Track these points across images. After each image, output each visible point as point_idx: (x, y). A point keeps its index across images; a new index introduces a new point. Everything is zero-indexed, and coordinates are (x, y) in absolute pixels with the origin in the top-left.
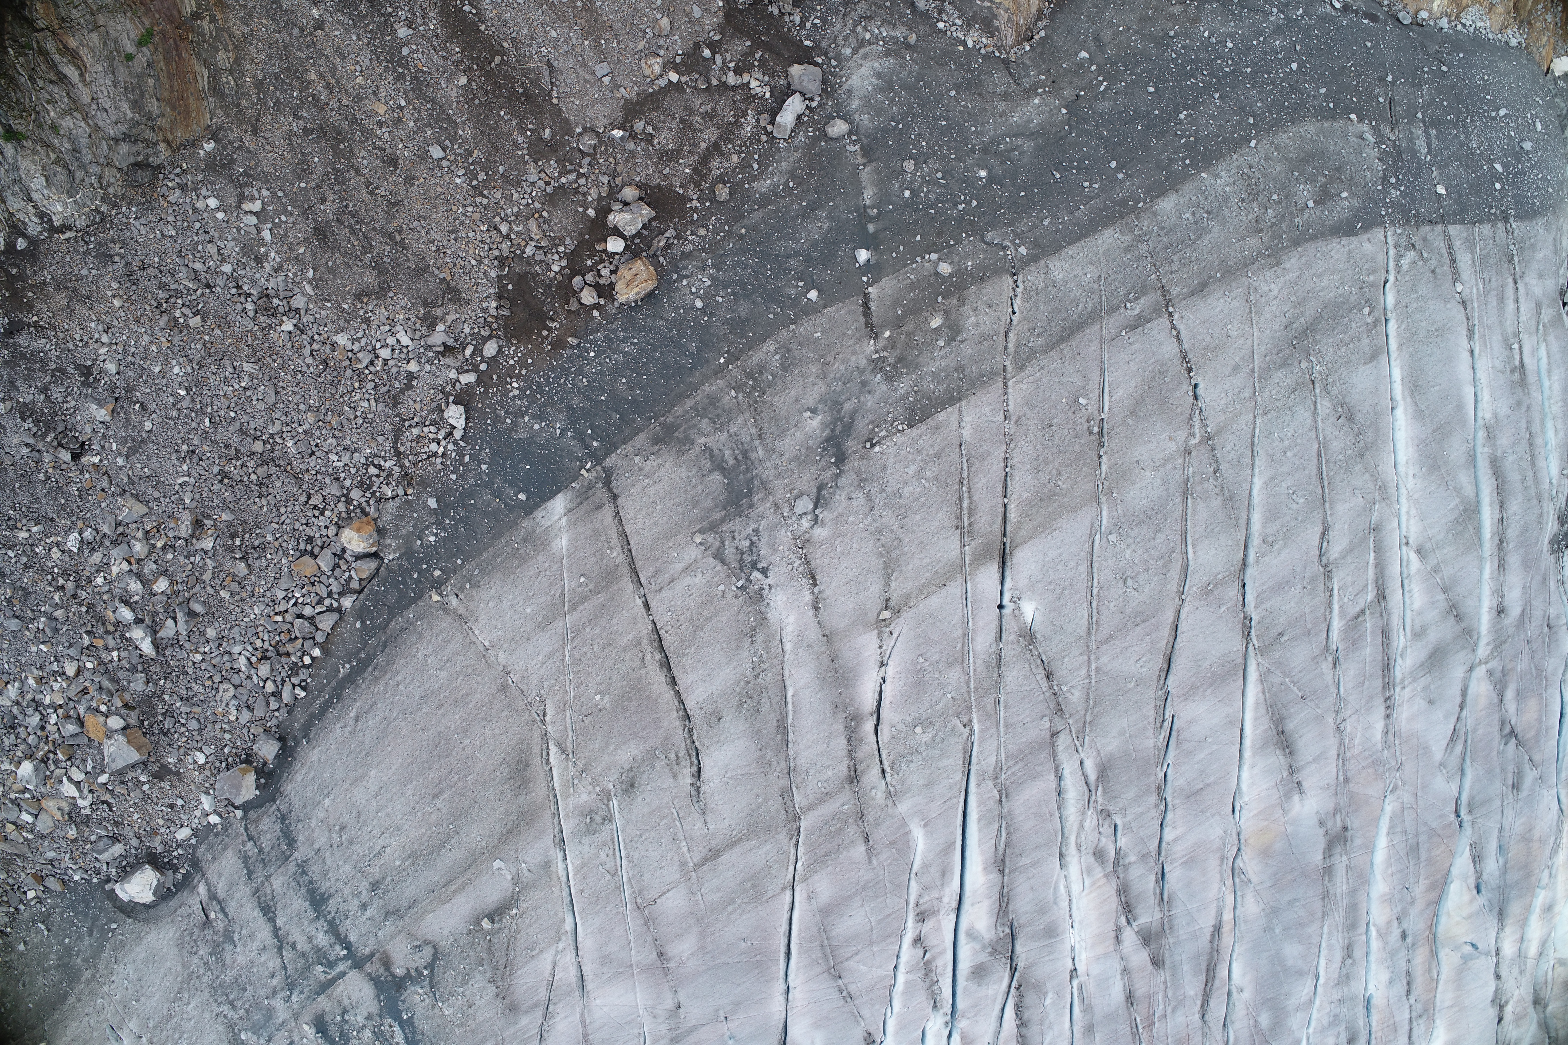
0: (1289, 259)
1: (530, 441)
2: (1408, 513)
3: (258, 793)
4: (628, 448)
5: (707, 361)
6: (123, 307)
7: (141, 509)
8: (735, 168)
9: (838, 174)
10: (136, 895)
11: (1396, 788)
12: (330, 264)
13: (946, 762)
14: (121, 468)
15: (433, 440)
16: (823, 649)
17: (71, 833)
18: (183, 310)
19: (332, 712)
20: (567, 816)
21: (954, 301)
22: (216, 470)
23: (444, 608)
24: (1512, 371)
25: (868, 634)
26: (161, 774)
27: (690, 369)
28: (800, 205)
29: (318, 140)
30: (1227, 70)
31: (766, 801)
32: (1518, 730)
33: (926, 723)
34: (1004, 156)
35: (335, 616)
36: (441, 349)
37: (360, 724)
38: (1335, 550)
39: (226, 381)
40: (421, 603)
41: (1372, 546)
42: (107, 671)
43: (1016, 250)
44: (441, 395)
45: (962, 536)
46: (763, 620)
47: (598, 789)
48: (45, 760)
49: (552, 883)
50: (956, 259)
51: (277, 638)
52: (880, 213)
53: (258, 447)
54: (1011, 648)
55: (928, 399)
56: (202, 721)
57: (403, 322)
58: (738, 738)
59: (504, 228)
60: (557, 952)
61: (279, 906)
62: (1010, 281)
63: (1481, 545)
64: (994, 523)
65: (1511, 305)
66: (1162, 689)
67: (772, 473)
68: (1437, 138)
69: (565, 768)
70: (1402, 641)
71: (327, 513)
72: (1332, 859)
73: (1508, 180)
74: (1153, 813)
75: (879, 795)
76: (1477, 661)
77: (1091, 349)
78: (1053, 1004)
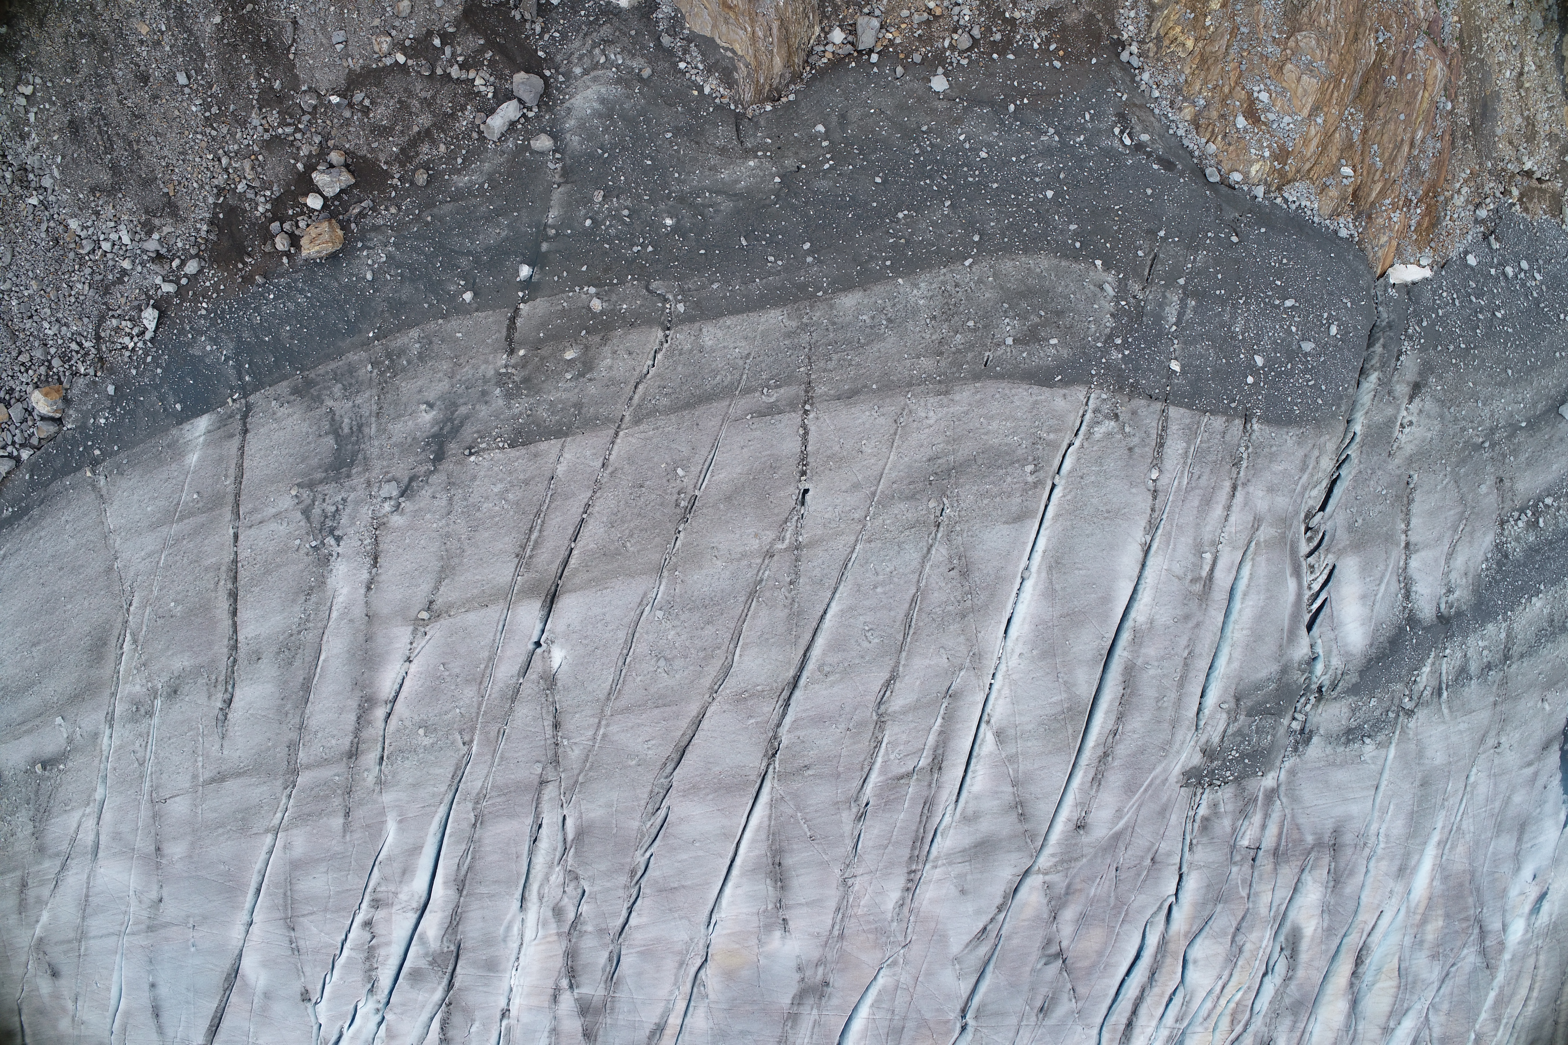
0: (961, 391)
1: (201, 359)
2: (999, 691)
4: (270, 391)
8: (442, 157)
9: (531, 188)
11: (895, 964)
12: (76, 155)
13: (438, 771)
15: (128, 334)
20: (121, 699)
21: (597, 339)
23: (93, 484)
24: (1194, 581)
25: (404, 628)
27: (344, 334)
28: (488, 207)
29: (88, 45)
30: (971, 179)
31: (275, 746)
32: (1069, 955)
33: (429, 728)
34: (698, 210)
35: (13, 464)
36: (153, 255)
37: (5, 561)
38: (897, 702)
40: (78, 475)
41: (942, 712)
43: (676, 305)
44: (144, 297)
45: (518, 566)
46: (322, 582)
47: (150, 684)
49: (95, 753)
50: (614, 298)
52: (557, 234)
54: (530, 686)
55: (538, 426)
57: (126, 223)
58: (268, 682)
59: (224, 161)
60: (85, 815)
62: (661, 334)
63: (1079, 751)
64: (552, 562)
65: (1218, 511)
66: (667, 777)
67: (376, 451)
68: (1195, 310)
69: (132, 658)
70: (947, 819)
71: (30, 372)
72: (801, 1008)
73: (1266, 377)
74: (621, 893)
75: (370, 779)
76: (1036, 868)
77: (711, 424)
78: (478, 1032)
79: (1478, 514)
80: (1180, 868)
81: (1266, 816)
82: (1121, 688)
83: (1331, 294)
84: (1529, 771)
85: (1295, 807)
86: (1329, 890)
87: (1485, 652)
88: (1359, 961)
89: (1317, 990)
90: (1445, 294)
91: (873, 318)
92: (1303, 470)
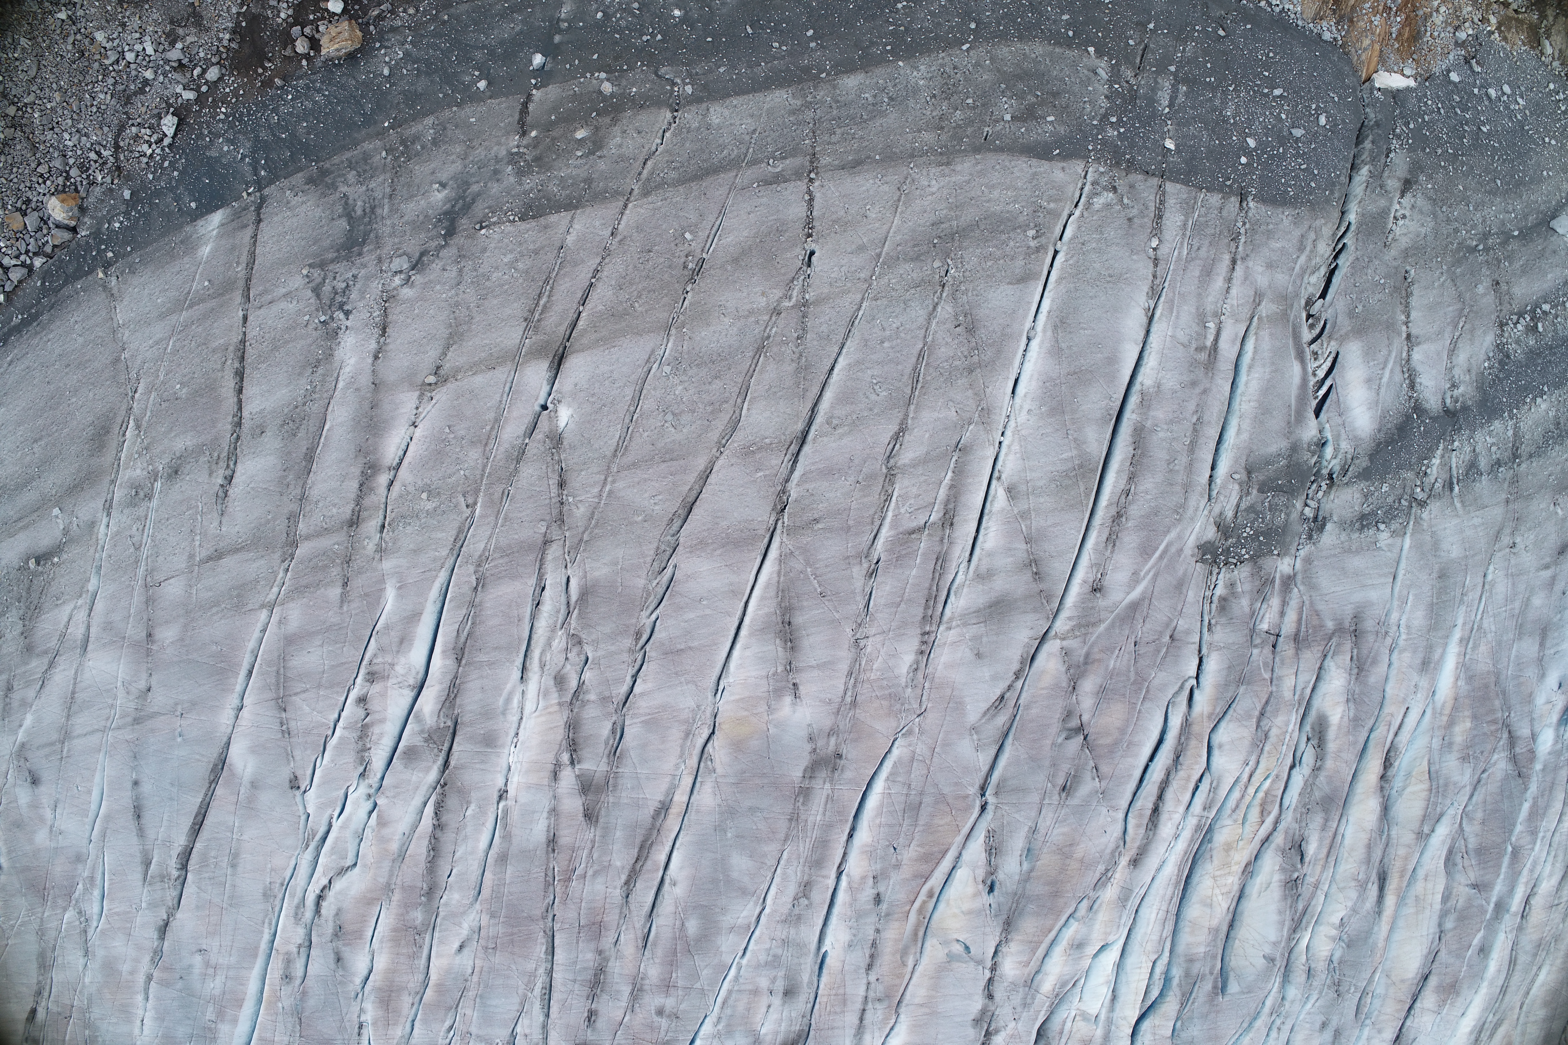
0: (963, 162)
1: (217, 160)
2: (1009, 447)
4: (285, 183)
13: (440, 535)
15: (147, 141)
16: (368, 395)
20: (121, 484)
21: (607, 120)
23: (105, 285)
24: (1199, 349)
25: (410, 394)
27: (359, 126)
28: (503, 5)
31: (274, 519)
32: (1090, 730)
33: (432, 492)
34: (705, 2)
35: (26, 271)
36: (176, 65)
37: (11, 367)
38: (907, 456)
40: (90, 277)
41: (952, 466)
43: (684, 88)
44: (164, 105)
45: (527, 329)
46: (329, 355)
47: (150, 467)
49: (92, 543)
50: (624, 83)
52: (570, 27)
53: (12, 111)
54: (535, 446)
55: (548, 200)
57: (151, 33)
58: (271, 455)
60: (76, 608)
62: (669, 115)
64: (560, 324)
65: (1219, 283)
66: (673, 535)
68: (1186, 95)
69: (134, 443)
70: (960, 577)
71: (48, 183)
72: (813, 782)
73: (1259, 159)
74: (625, 657)
75: (371, 547)
76: (1052, 633)
77: (718, 193)
78: (473, 816)
79: (1476, 313)
80: (1200, 651)
81: (1284, 603)
82: (1131, 449)
83: (1318, 88)
84: (1547, 574)
85: (1312, 594)
86: (1354, 677)
87: (1494, 449)
88: (1387, 763)
89: (1346, 789)
90: (1430, 102)
91: (875, 96)
92: (1301, 249)
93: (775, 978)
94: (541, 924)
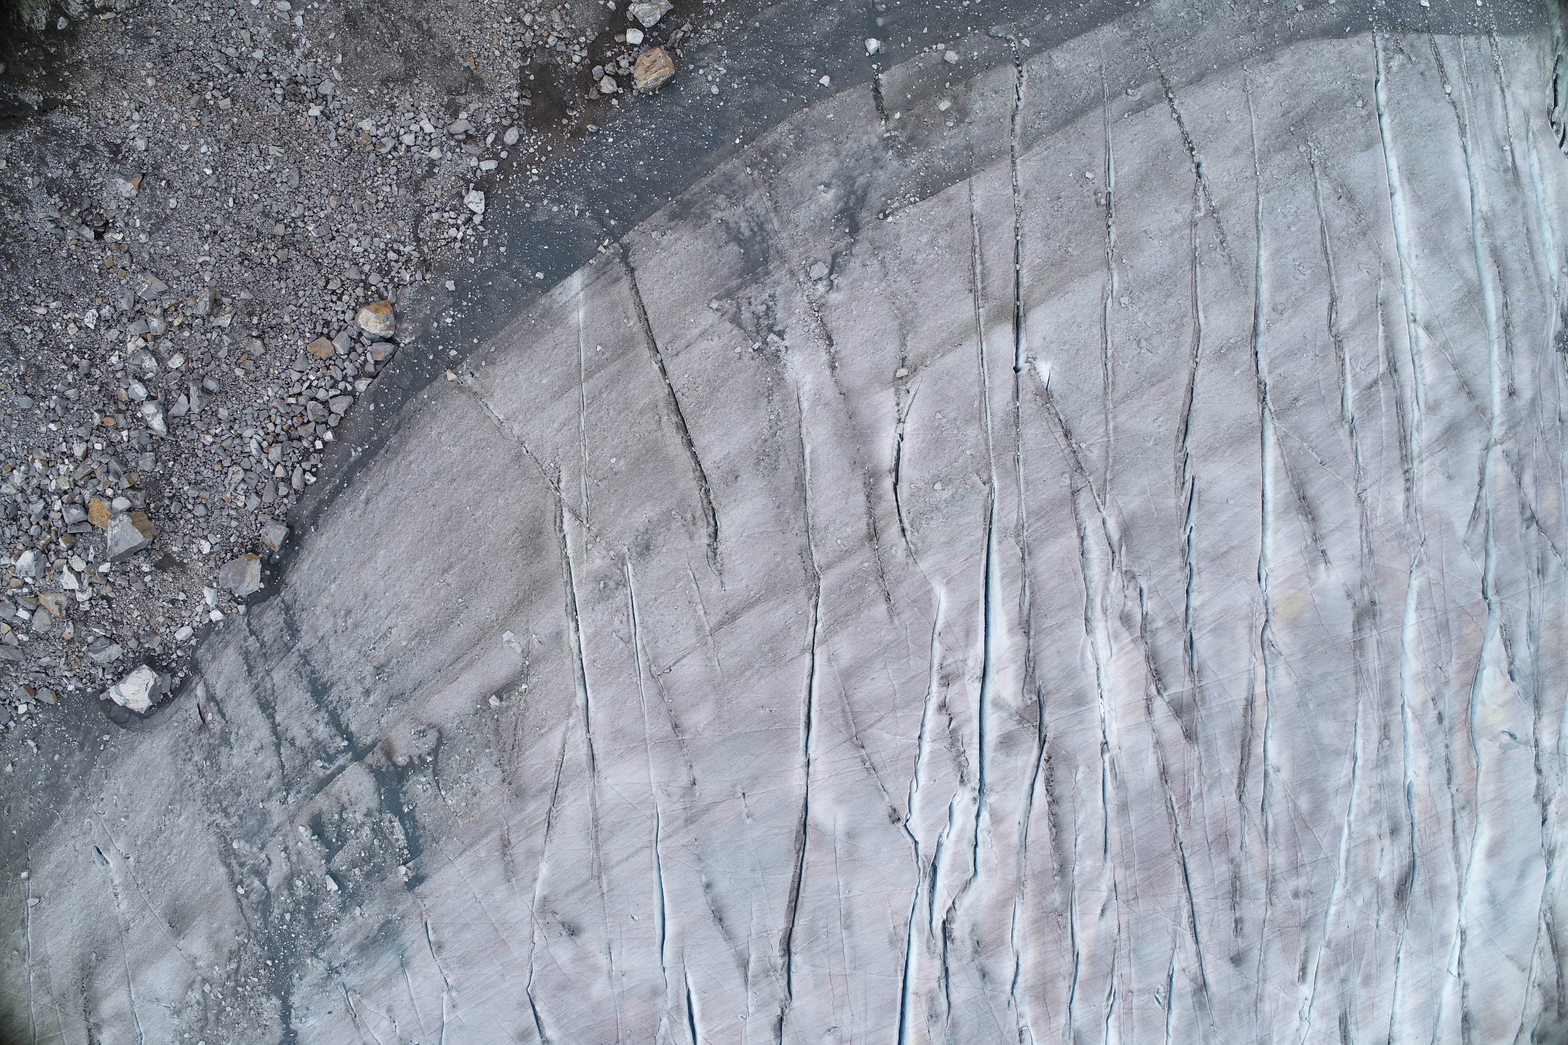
0: (1282, 55)
1: (549, 223)
2: (1413, 291)
3: (262, 586)
4: (645, 225)
5: (723, 143)
6: (156, 86)
7: (161, 286)
10: (131, 698)
11: (1421, 562)
12: (359, 49)
13: (967, 519)
14: (143, 245)
15: (453, 226)
16: (841, 406)
17: (68, 631)
18: (214, 92)
19: (343, 497)
20: (580, 582)
21: (961, 87)
22: (237, 251)
23: (459, 386)
24: (1506, 171)
25: (885, 392)
26: (165, 564)
27: (707, 150)
28: (812, 1)
31: (784, 559)
32: (1538, 516)
33: (945, 480)
35: (349, 399)
36: (463, 137)
37: (370, 505)
38: (1344, 321)
39: (252, 163)
40: (436, 384)
41: (1380, 320)
42: (115, 454)
43: (1020, 42)
44: (462, 182)
45: (976, 299)
46: (780, 380)
47: (612, 553)
48: (45, 551)
49: (563, 655)
50: (962, 49)
51: (290, 422)
52: (888, 8)
53: (280, 229)
54: (1028, 407)
55: (940, 174)
56: (209, 506)
57: (426, 110)
58: (756, 496)
60: (567, 729)
61: (279, 700)
62: (1015, 70)
63: (1488, 327)
64: (1007, 286)
65: (1500, 109)
66: (1182, 448)
67: (787, 243)
69: (579, 534)
70: (1416, 415)
71: (345, 298)
72: (1362, 633)
74: (1177, 577)
75: (900, 553)
76: (1493, 440)
77: (1095, 131)
78: (1085, 778)
82: (1494, 268)
93: (1381, 823)
94: (1174, 856)
